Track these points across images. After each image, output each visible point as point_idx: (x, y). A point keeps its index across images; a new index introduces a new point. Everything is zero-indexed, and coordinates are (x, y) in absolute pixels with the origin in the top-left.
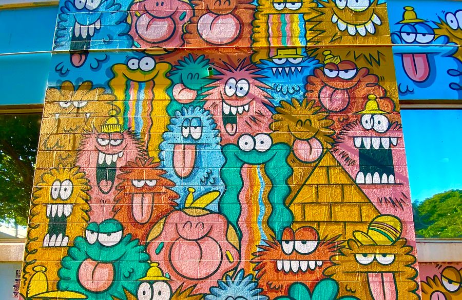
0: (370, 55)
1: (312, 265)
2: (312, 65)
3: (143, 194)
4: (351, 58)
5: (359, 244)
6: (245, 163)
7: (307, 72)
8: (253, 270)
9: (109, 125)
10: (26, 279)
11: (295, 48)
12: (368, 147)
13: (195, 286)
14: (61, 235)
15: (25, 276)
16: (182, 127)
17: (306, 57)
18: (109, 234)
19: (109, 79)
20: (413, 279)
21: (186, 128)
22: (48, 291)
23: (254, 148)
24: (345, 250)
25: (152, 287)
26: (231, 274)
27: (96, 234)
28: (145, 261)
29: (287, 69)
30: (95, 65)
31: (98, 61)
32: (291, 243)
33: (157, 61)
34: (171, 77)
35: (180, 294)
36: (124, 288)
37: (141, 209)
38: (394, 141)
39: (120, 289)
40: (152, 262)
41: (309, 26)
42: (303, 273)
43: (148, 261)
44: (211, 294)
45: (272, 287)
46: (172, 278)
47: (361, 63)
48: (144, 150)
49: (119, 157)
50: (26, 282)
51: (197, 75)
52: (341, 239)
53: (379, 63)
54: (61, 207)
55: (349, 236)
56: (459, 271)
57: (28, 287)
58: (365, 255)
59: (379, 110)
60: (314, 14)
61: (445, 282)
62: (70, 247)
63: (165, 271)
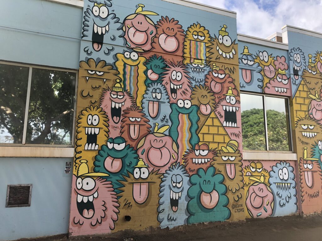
0: (231, 68)
1: (206, 160)
2: (208, 69)
3: (135, 124)
4: (223, 68)
5: (223, 152)
6: (180, 113)
7: (206, 73)
8: (184, 163)
9: (116, 87)
10: (77, 167)
11: (201, 60)
12: (228, 110)
13: (159, 170)
14: (94, 144)
15: (76, 165)
16: (152, 92)
17: (206, 65)
18: (119, 144)
19: (115, 61)
20: (241, 166)
21: (154, 93)
22: (89, 173)
23: (184, 106)
24: (218, 155)
25: (140, 170)
26: (174, 164)
27: (112, 144)
28: (137, 158)
29: (198, 70)
30: (107, 52)
31: (108, 50)
32: (199, 151)
33: (139, 55)
34: (146, 65)
35: (153, 173)
36: (127, 170)
37: (134, 132)
38: (237, 108)
39: (125, 171)
40: (140, 159)
41: (207, 50)
42: (203, 164)
43: (138, 158)
44: (166, 173)
45: (191, 170)
46: (149, 166)
47: (227, 71)
48: (135, 103)
49: (122, 105)
50: (77, 168)
51: (158, 66)
52: (217, 150)
53: (233, 73)
54: (93, 129)
55: (220, 149)
56: (256, 164)
57: (78, 170)
58: (225, 157)
59: (232, 94)
60: (210, 44)
61: (251, 168)
62: (99, 151)
63: (146, 163)
